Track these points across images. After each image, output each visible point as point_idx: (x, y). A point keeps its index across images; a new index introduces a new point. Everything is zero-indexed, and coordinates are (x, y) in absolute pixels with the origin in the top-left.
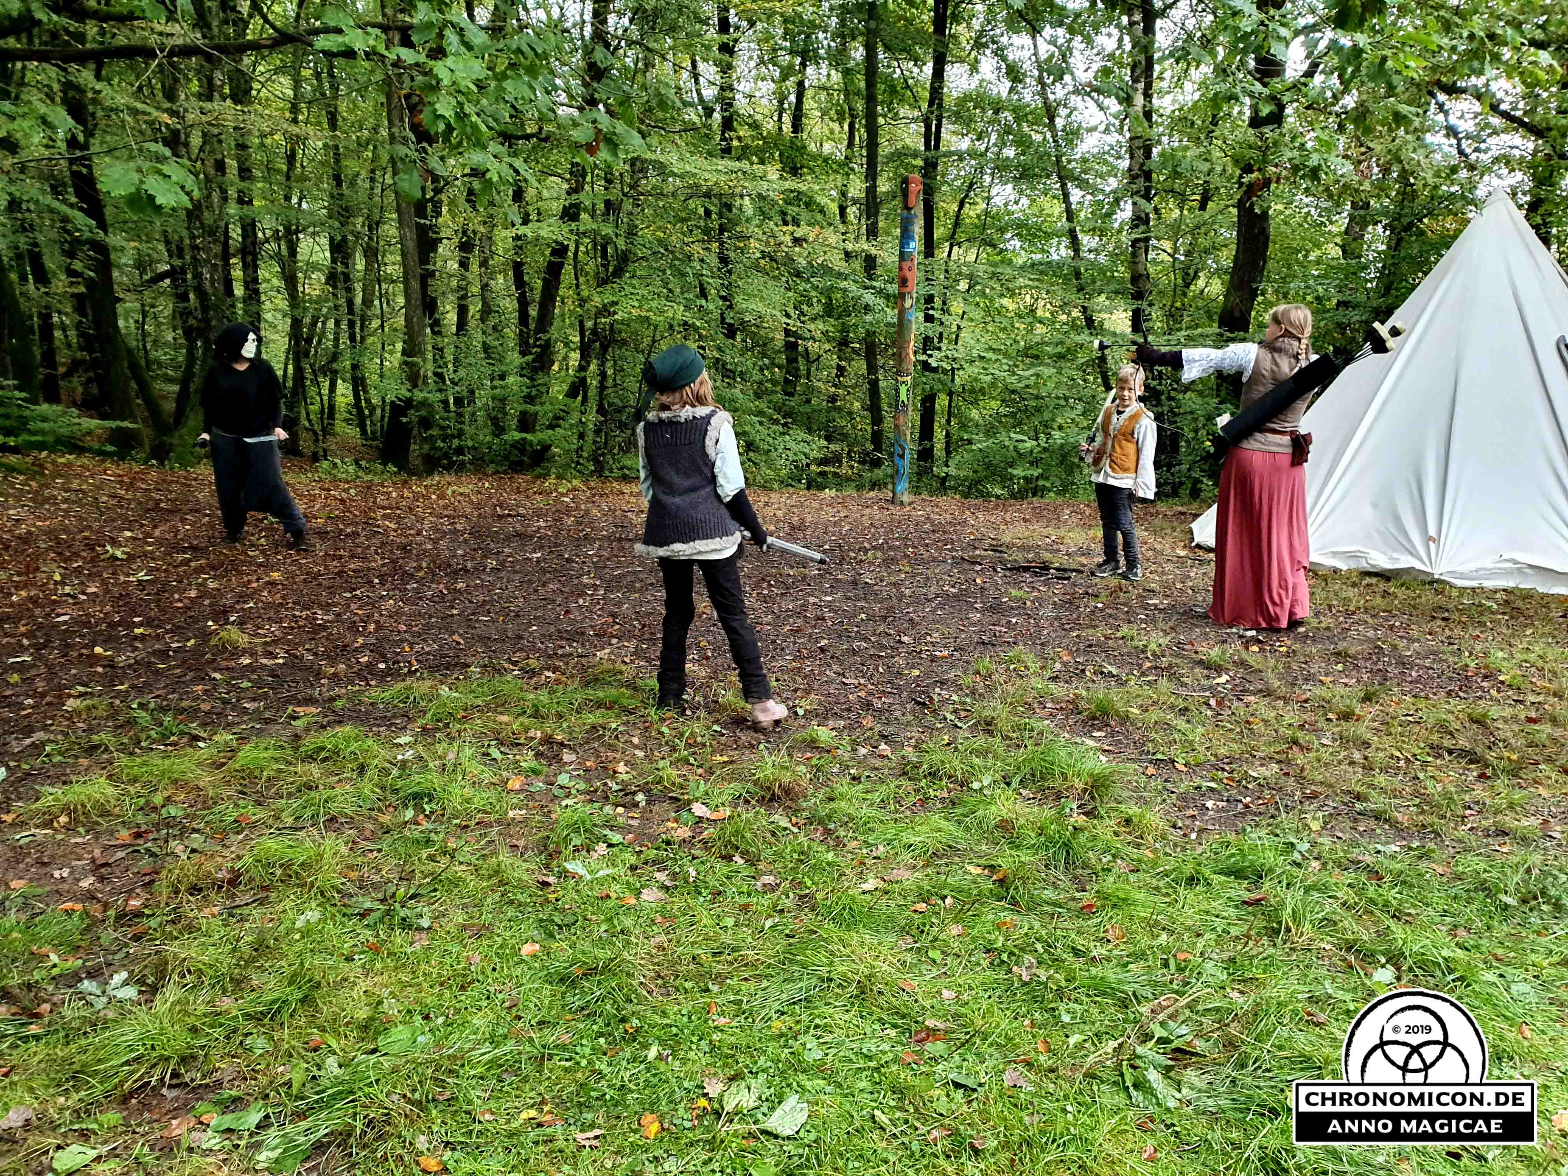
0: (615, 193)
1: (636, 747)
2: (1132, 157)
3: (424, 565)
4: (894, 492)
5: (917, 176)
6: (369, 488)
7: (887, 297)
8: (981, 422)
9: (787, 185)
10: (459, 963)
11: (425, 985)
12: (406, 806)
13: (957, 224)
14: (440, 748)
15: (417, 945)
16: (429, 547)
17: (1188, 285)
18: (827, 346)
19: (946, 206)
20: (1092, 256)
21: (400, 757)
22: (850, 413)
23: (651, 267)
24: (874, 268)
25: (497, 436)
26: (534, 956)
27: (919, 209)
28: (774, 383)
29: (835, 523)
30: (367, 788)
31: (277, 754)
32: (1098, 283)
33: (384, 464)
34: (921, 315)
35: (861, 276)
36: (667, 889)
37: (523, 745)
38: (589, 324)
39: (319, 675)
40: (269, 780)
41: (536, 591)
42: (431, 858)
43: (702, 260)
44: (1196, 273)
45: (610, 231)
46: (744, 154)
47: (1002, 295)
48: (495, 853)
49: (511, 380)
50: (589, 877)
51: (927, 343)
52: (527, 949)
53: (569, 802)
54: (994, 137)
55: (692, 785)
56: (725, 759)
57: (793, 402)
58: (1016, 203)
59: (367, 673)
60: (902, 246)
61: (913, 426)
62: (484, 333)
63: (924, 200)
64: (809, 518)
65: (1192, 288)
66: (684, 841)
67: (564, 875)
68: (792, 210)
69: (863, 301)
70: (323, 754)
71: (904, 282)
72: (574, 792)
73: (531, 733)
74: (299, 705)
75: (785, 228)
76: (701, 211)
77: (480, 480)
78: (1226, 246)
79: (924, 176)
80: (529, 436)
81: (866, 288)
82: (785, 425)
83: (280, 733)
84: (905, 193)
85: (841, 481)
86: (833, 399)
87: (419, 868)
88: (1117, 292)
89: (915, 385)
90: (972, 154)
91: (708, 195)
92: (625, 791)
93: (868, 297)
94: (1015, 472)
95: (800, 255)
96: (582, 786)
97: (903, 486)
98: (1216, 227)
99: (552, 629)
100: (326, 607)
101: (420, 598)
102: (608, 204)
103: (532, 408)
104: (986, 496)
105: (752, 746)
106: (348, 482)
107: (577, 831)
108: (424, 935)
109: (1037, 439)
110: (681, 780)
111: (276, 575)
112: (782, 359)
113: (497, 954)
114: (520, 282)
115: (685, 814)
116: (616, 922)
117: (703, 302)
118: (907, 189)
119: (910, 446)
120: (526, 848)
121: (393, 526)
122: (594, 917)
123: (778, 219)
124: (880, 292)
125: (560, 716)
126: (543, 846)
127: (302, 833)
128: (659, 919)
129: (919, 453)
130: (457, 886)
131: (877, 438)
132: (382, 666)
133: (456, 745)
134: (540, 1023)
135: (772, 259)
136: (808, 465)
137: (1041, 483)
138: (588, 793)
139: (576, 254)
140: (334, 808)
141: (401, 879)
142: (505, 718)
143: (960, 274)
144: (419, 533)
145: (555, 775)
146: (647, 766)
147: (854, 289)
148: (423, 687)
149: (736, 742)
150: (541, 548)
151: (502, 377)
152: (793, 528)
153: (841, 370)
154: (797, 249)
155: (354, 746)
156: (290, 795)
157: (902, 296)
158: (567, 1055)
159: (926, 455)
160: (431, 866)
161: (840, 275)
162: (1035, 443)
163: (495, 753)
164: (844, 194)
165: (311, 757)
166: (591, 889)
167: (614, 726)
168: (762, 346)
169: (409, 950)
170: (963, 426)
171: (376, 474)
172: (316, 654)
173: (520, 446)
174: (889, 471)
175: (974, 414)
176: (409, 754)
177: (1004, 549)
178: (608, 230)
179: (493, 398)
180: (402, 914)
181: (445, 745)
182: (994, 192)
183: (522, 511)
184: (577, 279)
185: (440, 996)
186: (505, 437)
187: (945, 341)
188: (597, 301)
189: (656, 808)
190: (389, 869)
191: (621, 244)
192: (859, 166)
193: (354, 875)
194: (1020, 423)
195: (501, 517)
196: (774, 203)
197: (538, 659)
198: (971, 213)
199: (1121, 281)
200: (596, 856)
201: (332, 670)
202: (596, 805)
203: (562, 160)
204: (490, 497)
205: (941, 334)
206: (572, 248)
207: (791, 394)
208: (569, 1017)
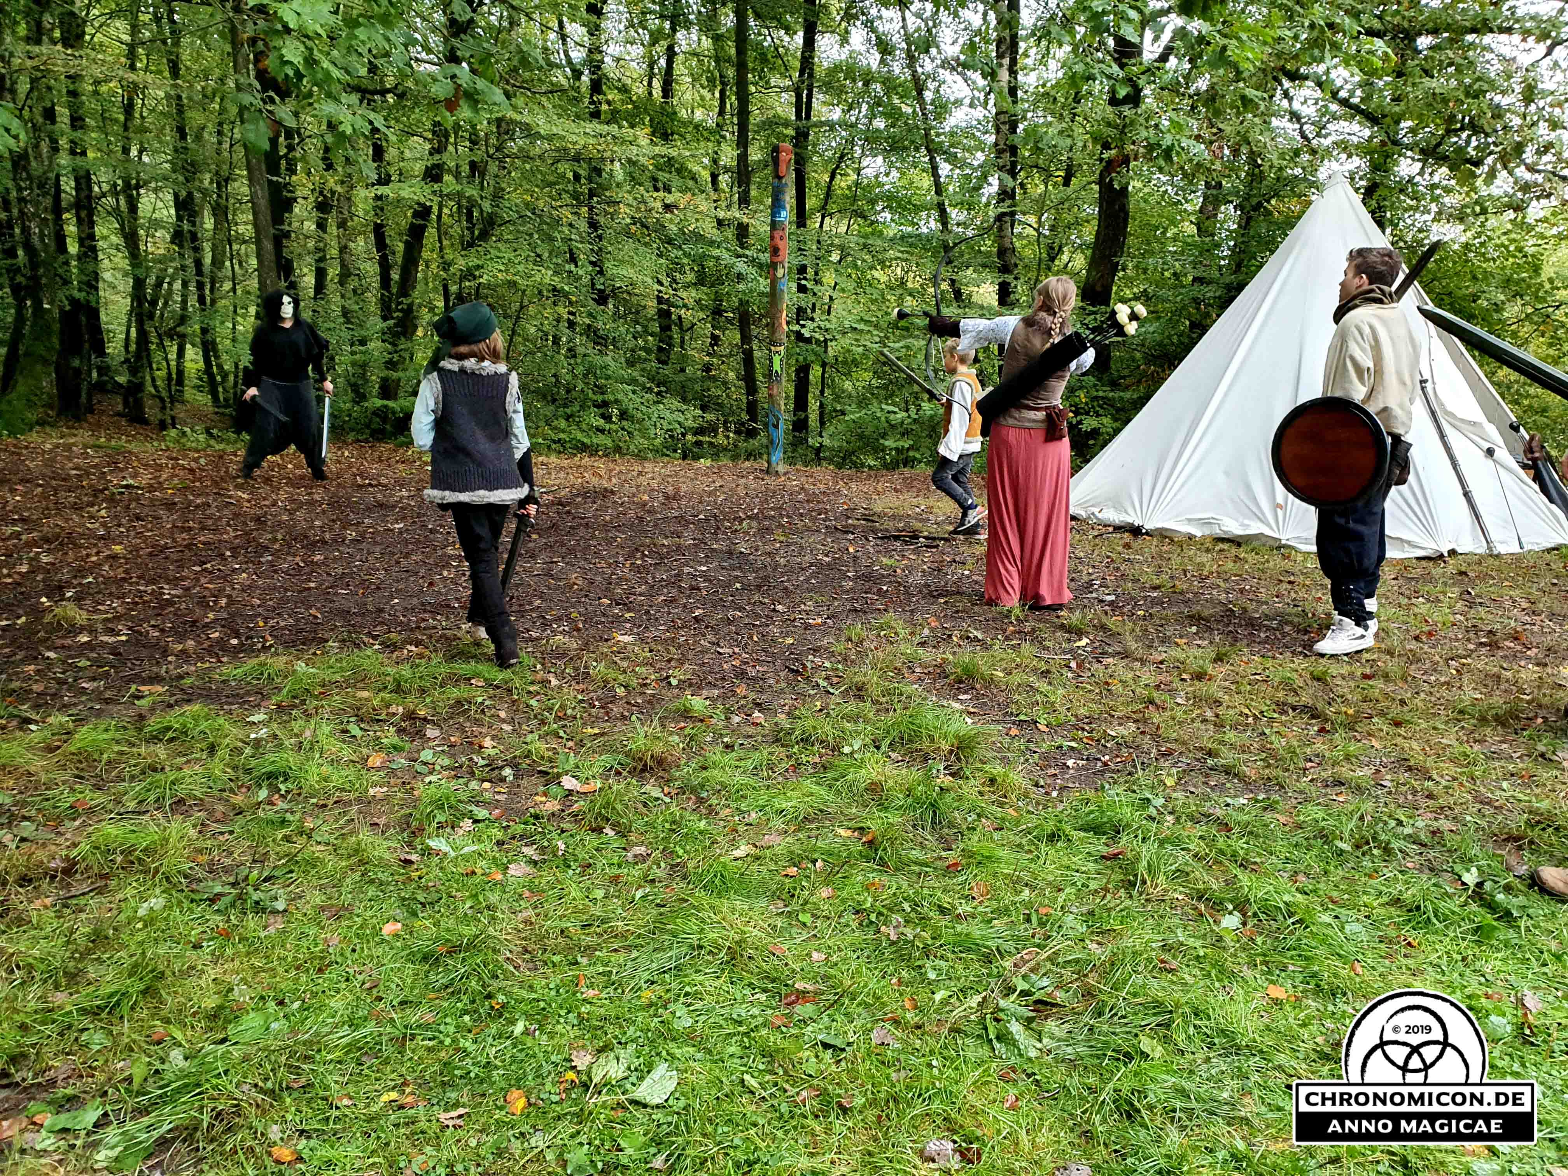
0: (479, 155)
1: (504, 721)
2: (998, 131)
3: (279, 537)
4: (769, 462)
5: (787, 145)
6: (221, 457)
7: (760, 266)
8: (854, 393)
9: (657, 150)
10: (316, 945)
11: (280, 970)
12: (260, 786)
13: (828, 194)
14: (296, 726)
15: (272, 930)
16: (285, 518)
17: (1052, 259)
18: (702, 315)
19: (818, 176)
20: (960, 229)
21: (253, 736)
22: (725, 383)
23: (518, 231)
24: (747, 236)
25: (358, 403)
26: (397, 936)
27: (790, 179)
28: (648, 351)
29: (710, 493)
30: (218, 768)
31: (118, 736)
32: (966, 256)
33: (238, 432)
34: (794, 286)
35: (734, 246)
36: (535, 863)
37: (385, 721)
38: (454, 288)
39: (165, 653)
40: (109, 762)
41: (398, 562)
42: (287, 839)
43: (571, 225)
44: (1060, 248)
45: (474, 193)
46: (614, 117)
47: (872, 268)
48: (352, 833)
49: (371, 345)
50: (453, 854)
51: (800, 314)
52: (388, 929)
53: (433, 778)
54: (864, 107)
55: (561, 757)
56: (596, 731)
57: (667, 371)
58: (887, 174)
59: (218, 650)
60: (773, 215)
61: (787, 398)
62: (343, 296)
63: (796, 170)
64: (684, 488)
65: (1057, 262)
66: (553, 814)
67: (427, 852)
68: (663, 176)
69: (736, 270)
70: (170, 734)
71: (775, 251)
72: (438, 767)
73: (393, 709)
74: (144, 683)
75: (655, 194)
76: (570, 175)
77: (339, 448)
78: (1088, 221)
79: (795, 146)
80: (391, 404)
81: (739, 256)
82: (659, 393)
83: (123, 713)
84: (776, 161)
85: (716, 452)
86: (707, 368)
87: (273, 849)
88: (984, 266)
89: (789, 355)
90: (844, 124)
91: (577, 158)
92: (492, 766)
93: (741, 266)
94: (887, 443)
95: (671, 221)
96: (447, 762)
97: (777, 456)
98: (1080, 202)
99: (415, 601)
100: (174, 582)
101: (275, 572)
102: (473, 165)
103: (395, 375)
104: (858, 467)
105: (624, 717)
106: (197, 451)
107: (441, 808)
108: (279, 918)
109: (907, 411)
110: (550, 754)
111: (118, 549)
112: (655, 327)
113: (358, 936)
114: (381, 243)
115: (554, 788)
116: (481, 898)
117: (573, 267)
118: (777, 157)
119: (785, 417)
120: (387, 826)
121: (245, 496)
122: (459, 894)
123: (649, 185)
124: (753, 261)
125: (423, 691)
126: (405, 823)
127: (146, 817)
128: (527, 894)
129: (794, 424)
130: (315, 866)
131: (752, 408)
132: (234, 642)
133: (313, 722)
134: (401, 1003)
135: (643, 225)
136: (683, 435)
137: (911, 454)
138: (454, 769)
139: (439, 217)
140: (181, 790)
141: (254, 861)
142: (365, 694)
143: (832, 245)
144: (274, 504)
145: (418, 751)
146: (514, 740)
147: (726, 257)
148: (279, 662)
149: (607, 713)
150: (404, 519)
151: (363, 342)
152: (667, 498)
153: (715, 339)
154: (668, 216)
155: (204, 725)
156: (133, 778)
157: (773, 266)
158: (430, 1034)
159: (801, 425)
160: (286, 847)
161: (712, 243)
162: (905, 414)
163: (355, 730)
164: (715, 161)
165: (155, 737)
166: (456, 866)
167: (480, 700)
168: (635, 313)
169: (262, 934)
170: (837, 398)
171: (228, 442)
172: (162, 631)
173: (382, 414)
174: (765, 441)
175: (848, 385)
176: (263, 732)
177: (875, 518)
178: (472, 192)
179: (354, 364)
180: (255, 897)
181: (301, 722)
182: (864, 163)
183: (383, 480)
184: (440, 241)
185: (296, 980)
186: (366, 404)
187: (818, 312)
188: (461, 263)
189: (524, 782)
190: (241, 853)
191: (487, 206)
192: (730, 134)
193: (203, 859)
194: (891, 396)
195: (360, 486)
196: (644, 169)
197: (400, 633)
198: (842, 183)
199: (988, 254)
200: (461, 832)
201: (180, 647)
202: (461, 781)
203: (423, 118)
204: (350, 466)
205: (814, 305)
206: (435, 209)
207: (664, 363)
208: (433, 995)
